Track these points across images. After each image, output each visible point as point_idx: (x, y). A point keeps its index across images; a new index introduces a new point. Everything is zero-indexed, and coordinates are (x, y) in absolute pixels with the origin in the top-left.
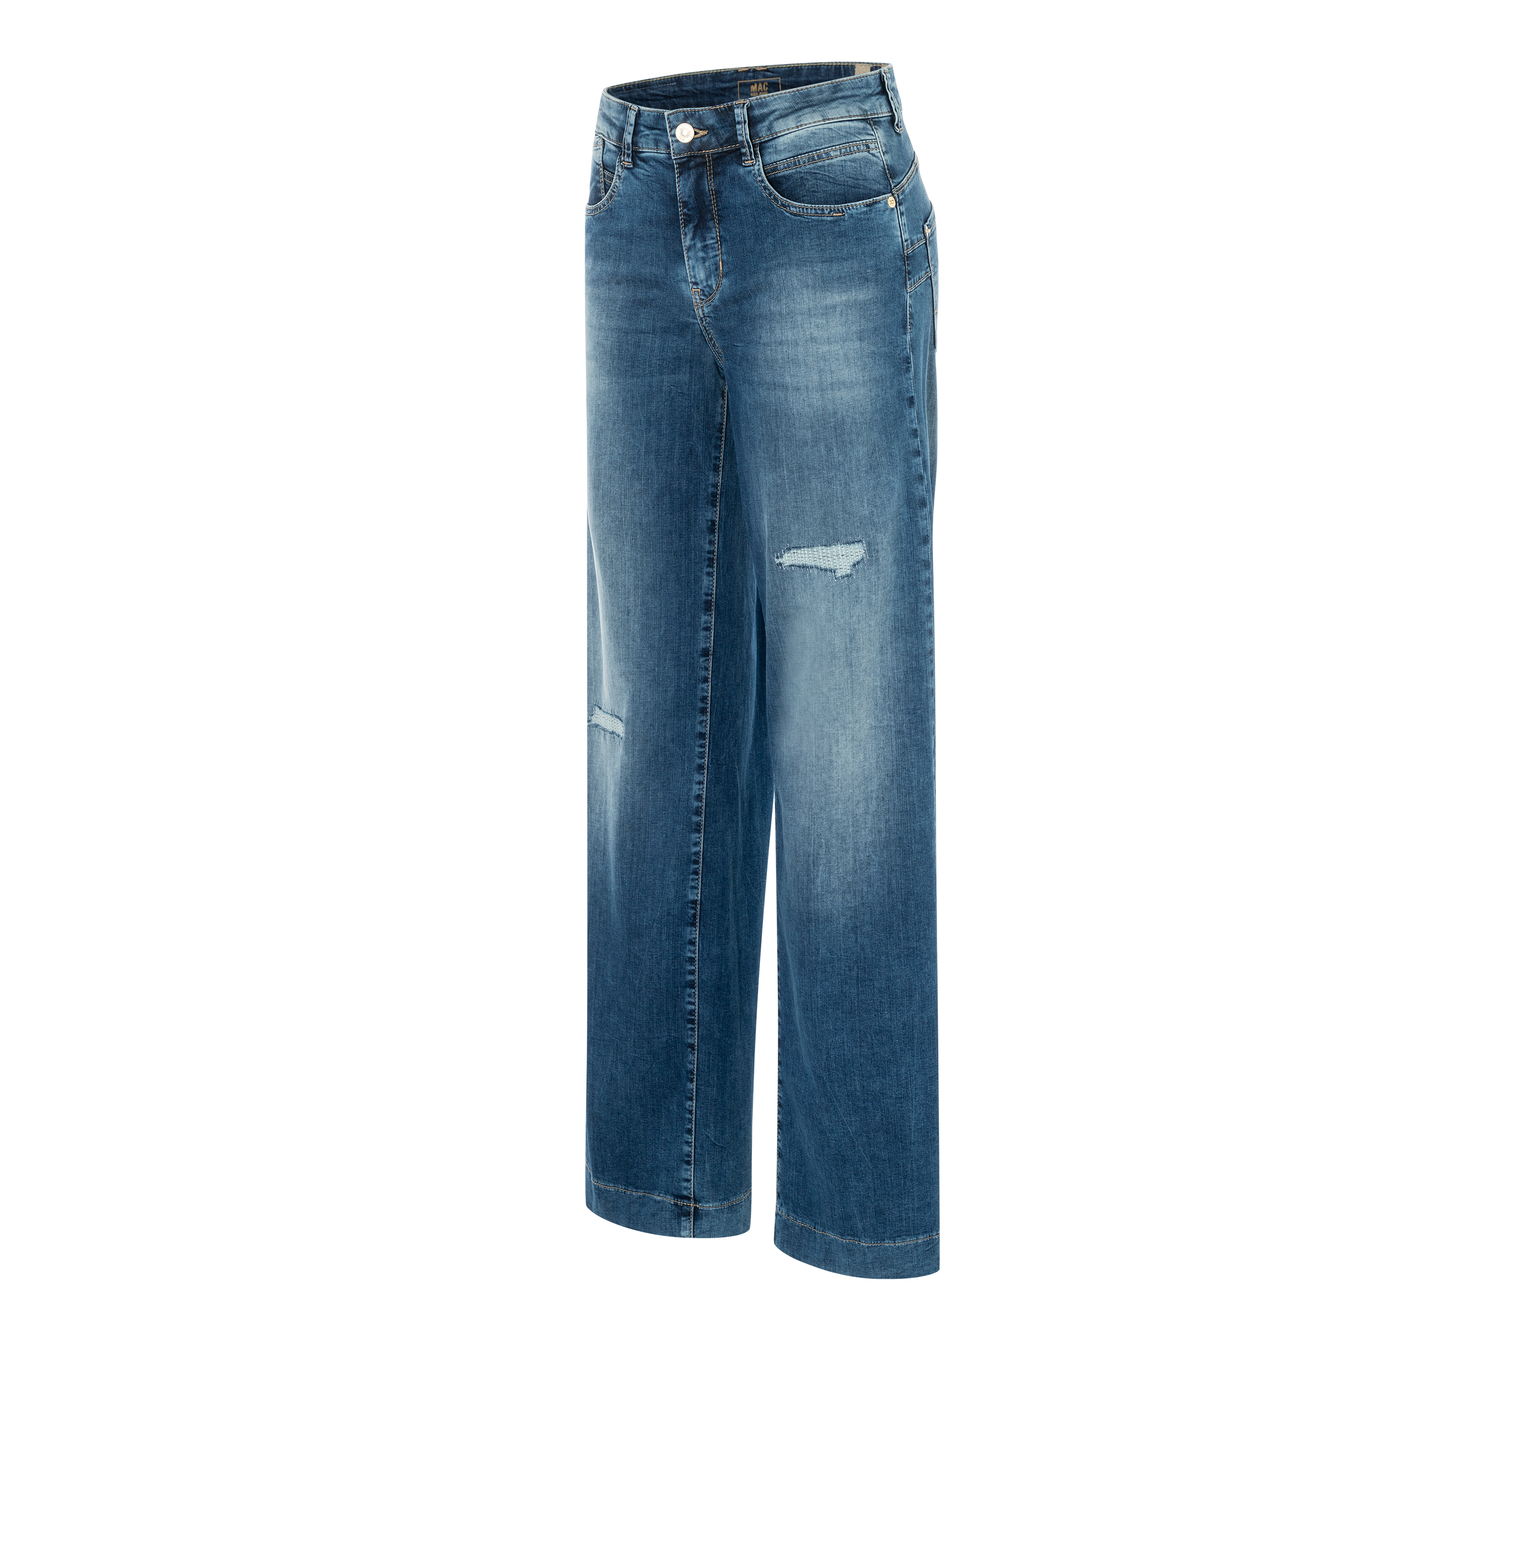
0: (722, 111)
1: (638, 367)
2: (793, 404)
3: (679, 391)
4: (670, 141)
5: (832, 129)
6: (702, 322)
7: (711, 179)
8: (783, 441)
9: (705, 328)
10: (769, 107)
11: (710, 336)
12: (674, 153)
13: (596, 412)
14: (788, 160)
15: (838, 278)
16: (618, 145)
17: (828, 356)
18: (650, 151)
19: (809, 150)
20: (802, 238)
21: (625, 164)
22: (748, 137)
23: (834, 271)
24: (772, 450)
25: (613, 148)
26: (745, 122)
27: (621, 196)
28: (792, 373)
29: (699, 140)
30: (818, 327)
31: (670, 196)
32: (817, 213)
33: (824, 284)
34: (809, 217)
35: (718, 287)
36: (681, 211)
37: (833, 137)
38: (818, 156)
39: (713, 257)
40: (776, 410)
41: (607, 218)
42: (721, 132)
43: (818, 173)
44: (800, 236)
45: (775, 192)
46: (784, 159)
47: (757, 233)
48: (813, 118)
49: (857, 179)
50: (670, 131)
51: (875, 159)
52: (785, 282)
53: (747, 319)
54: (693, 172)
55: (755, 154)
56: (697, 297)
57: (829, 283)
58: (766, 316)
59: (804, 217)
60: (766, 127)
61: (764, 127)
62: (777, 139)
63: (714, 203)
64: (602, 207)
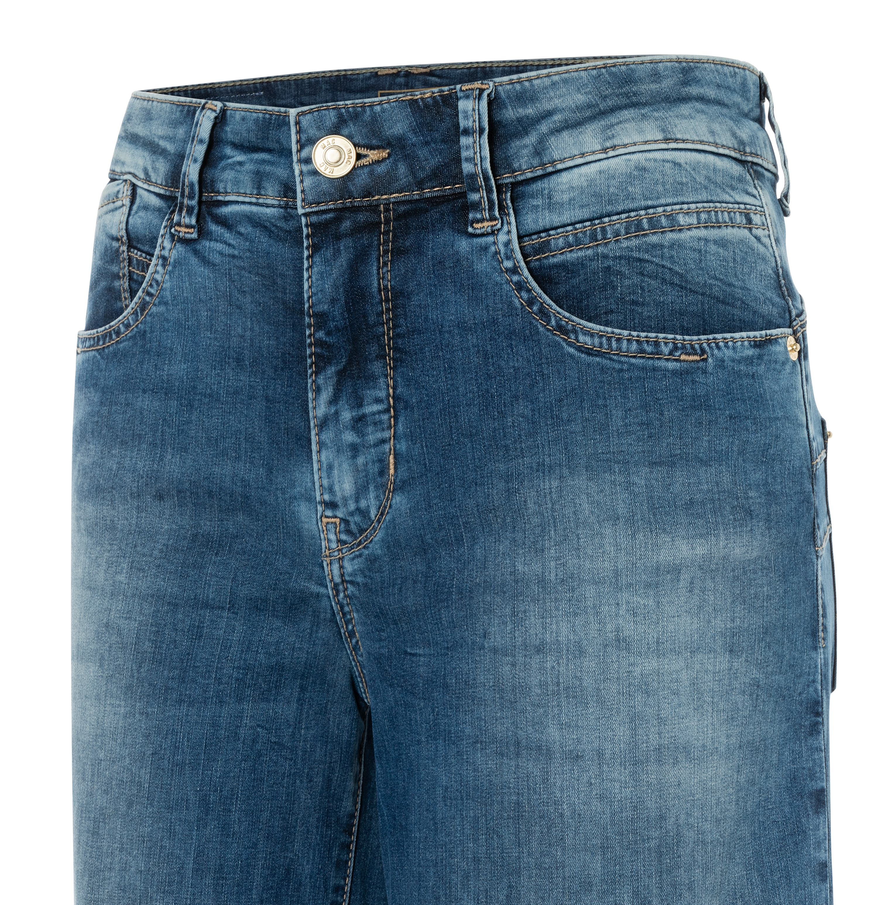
0: (426, 106)
1: (194, 681)
2: (562, 790)
3: (273, 739)
4: (297, 172)
5: (680, 165)
6: (337, 595)
7: (385, 264)
8: (530, 877)
9: (342, 607)
10: (540, 103)
11: (350, 627)
12: (303, 200)
13: (93, 775)
14: (577, 226)
15: (686, 504)
16: (168, 193)
17: (655, 684)
18: (241, 199)
19: (631, 206)
20: (606, 406)
21: (179, 232)
22: (488, 165)
23: (677, 488)
24: (501, 897)
25: (155, 201)
26: (481, 131)
27: (166, 304)
28: (564, 719)
29: (366, 170)
30: (635, 615)
31: (284, 303)
32: (643, 351)
33: (655, 515)
34: (623, 359)
35: (382, 514)
36: (310, 336)
37: (681, 184)
38: (650, 220)
39: (376, 445)
40: (518, 803)
41: (134, 355)
42: (422, 153)
43: (648, 261)
44: (600, 402)
45: (544, 296)
46: (568, 225)
47: (487, 391)
48: (641, 131)
49: (730, 285)
50: (299, 151)
51: (762, 249)
52: (557, 507)
53: (450, 593)
54: (345, 244)
55: (501, 208)
56: (332, 537)
57: (667, 514)
58: (503, 585)
59: (611, 359)
60: (531, 148)
61: (526, 146)
62: (554, 177)
63: (388, 320)
64: (122, 329)
